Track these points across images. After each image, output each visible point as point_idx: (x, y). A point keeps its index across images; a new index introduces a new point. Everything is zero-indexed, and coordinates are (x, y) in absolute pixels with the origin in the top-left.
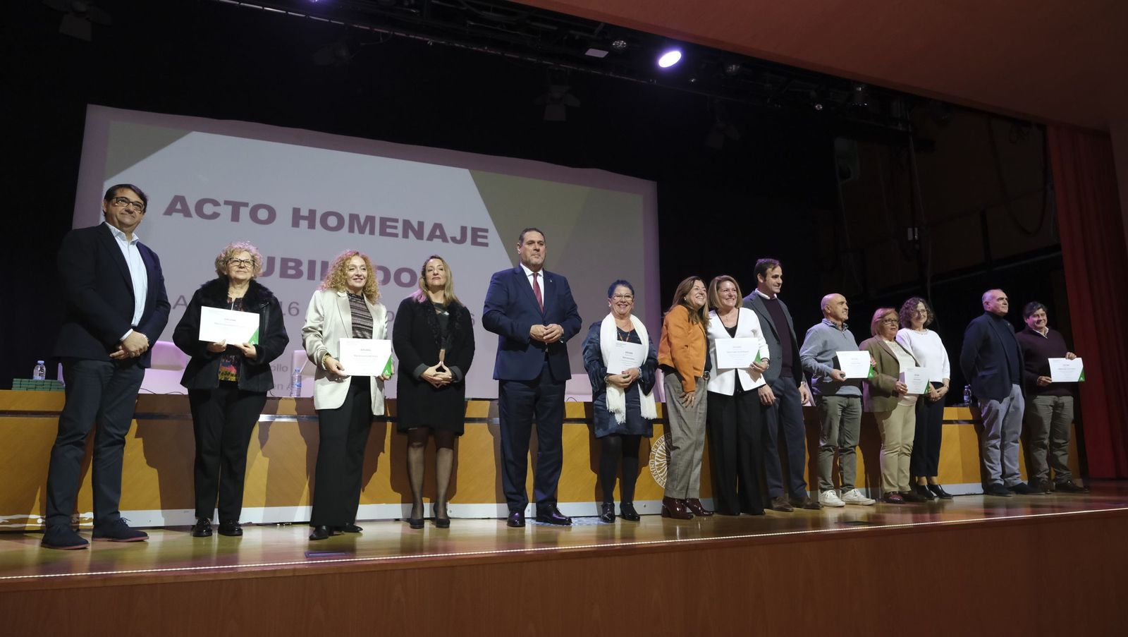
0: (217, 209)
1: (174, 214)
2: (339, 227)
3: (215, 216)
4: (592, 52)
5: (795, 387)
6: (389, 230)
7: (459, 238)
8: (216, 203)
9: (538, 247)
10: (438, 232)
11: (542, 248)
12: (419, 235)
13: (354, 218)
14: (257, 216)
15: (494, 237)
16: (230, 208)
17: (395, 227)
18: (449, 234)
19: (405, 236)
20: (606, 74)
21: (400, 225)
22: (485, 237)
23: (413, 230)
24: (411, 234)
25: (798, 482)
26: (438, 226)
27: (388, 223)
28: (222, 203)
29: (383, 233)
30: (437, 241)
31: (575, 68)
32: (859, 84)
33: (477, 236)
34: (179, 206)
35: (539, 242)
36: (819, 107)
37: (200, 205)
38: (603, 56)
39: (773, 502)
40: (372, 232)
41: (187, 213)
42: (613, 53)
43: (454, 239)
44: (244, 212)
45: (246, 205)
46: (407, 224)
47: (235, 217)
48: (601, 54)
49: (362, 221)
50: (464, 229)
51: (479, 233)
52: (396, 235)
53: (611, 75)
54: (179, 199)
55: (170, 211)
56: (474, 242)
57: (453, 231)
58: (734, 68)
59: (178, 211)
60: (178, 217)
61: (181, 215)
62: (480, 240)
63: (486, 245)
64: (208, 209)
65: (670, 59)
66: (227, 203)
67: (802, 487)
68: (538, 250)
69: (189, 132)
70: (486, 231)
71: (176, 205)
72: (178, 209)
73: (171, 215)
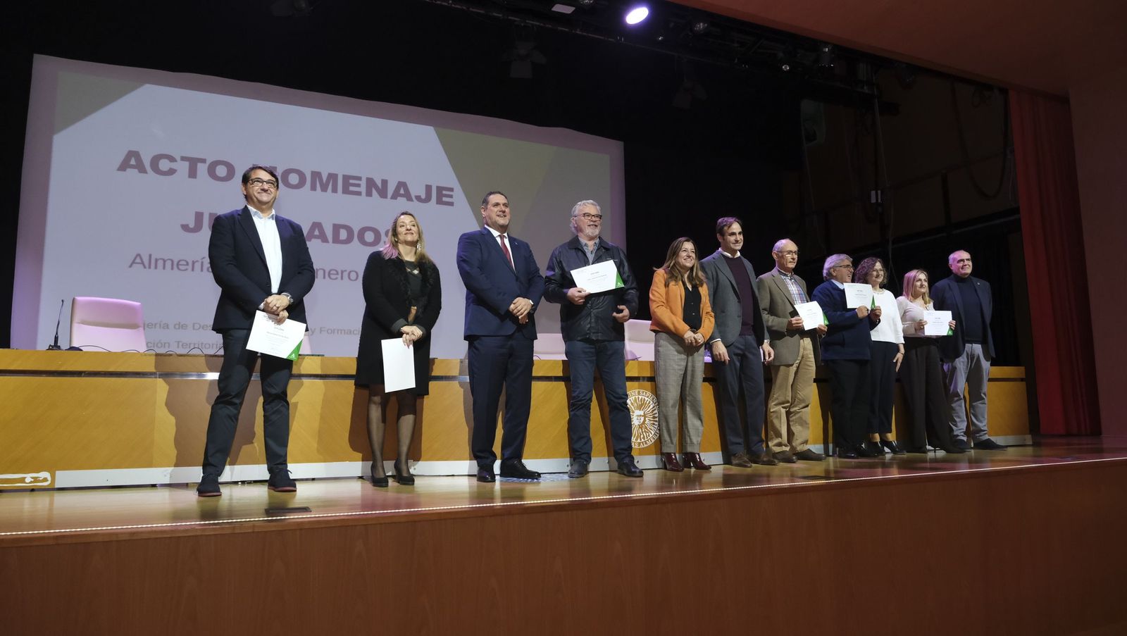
0: (173, 165)
1: (128, 170)
2: (302, 183)
3: (171, 172)
4: (558, 8)
5: (755, 345)
6: (352, 188)
7: (423, 197)
8: (172, 159)
9: (503, 208)
10: (402, 190)
11: (507, 210)
12: (383, 194)
13: (316, 175)
14: (215, 172)
15: (459, 196)
16: (186, 164)
17: (359, 185)
18: (413, 193)
19: (369, 194)
20: (573, 31)
21: (363, 183)
22: (451, 196)
23: (377, 188)
24: (374, 192)
25: (755, 438)
26: (402, 185)
27: (351, 181)
28: (178, 158)
29: (345, 191)
30: (402, 200)
31: (542, 24)
32: (826, 44)
33: (443, 196)
34: (133, 162)
35: (504, 205)
36: (786, 67)
37: (156, 159)
38: (570, 12)
39: (732, 458)
40: (335, 190)
41: (142, 169)
42: (581, 10)
43: (418, 198)
44: (202, 169)
45: (204, 161)
46: (371, 183)
47: (193, 173)
48: (568, 10)
49: (325, 179)
50: (428, 188)
51: (444, 192)
52: (359, 193)
53: (578, 32)
54: (133, 154)
55: (124, 166)
56: (439, 202)
57: (417, 189)
58: (701, 26)
59: (133, 167)
60: (131, 173)
61: (136, 171)
62: (445, 199)
63: (451, 204)
64: (164, 165)
65: (637, 16)
66: (183, 159)
67: (760, 444)
68: (504, 212)
69: (142, 85)
70: (452, 190)
71: (130, 161)
72: (132, 165)
73: (125, 170)
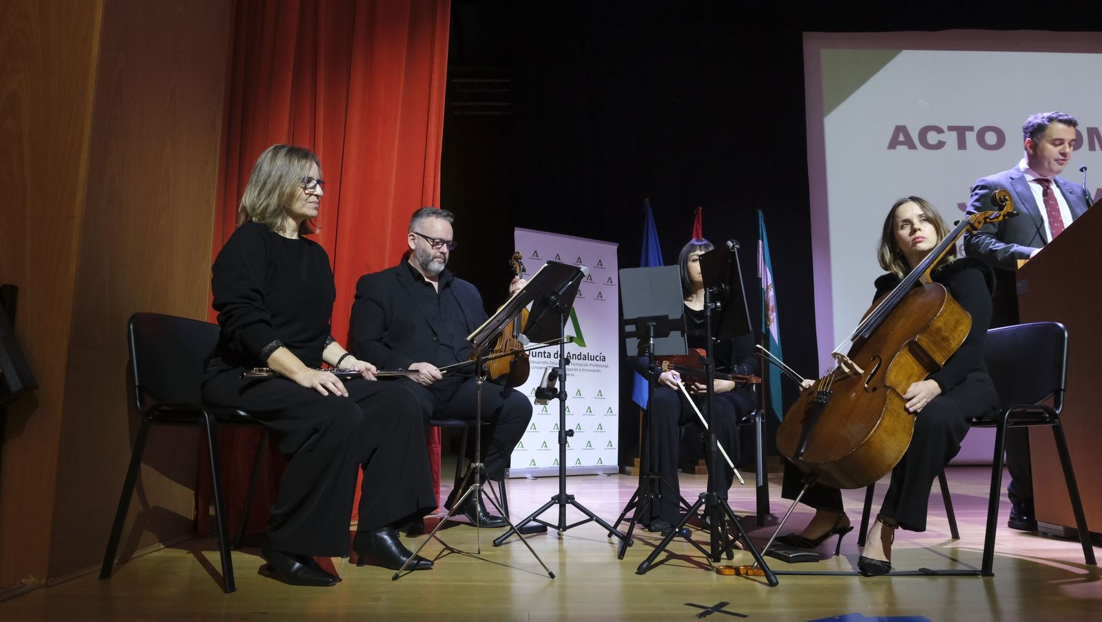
0: (941, 137)
1: (898, 147)
3: (941, 145)
8: (939, 130)
13: (1093, 132)
14: (983, 141)
16: (955, 134)
28: (945, 129)
34: (901, 138)
37: (923, 133)
41: (912, 146)
44: (971, 137)
45: (972, 128)
47: (962, 145)
54: (901, 129)
55: (893, 144)
59: (902, 143)
60: (902, 149)
61: (905, 148)
66: (951, 128)
71: (899, 135)
72: (903, 141)
73: (894, 148)
